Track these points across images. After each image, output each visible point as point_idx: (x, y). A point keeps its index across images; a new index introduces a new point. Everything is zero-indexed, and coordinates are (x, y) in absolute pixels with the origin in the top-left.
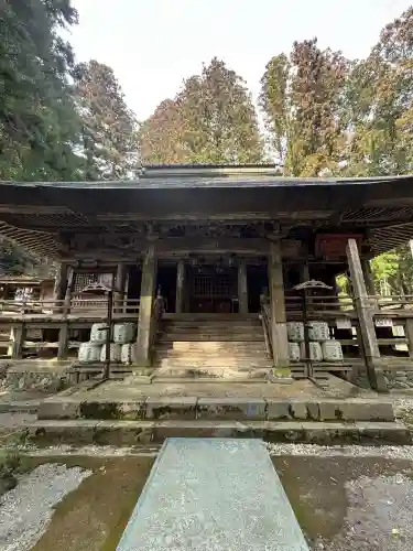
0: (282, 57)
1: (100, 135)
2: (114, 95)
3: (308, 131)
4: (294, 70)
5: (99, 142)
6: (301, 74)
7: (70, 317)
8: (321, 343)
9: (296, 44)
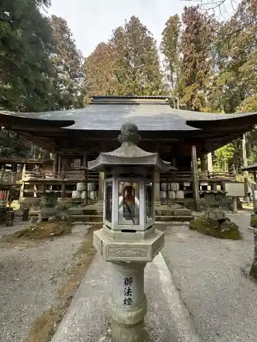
0: (176, 18)
1: (61, 67)
2: (68, 40)
3: (189, 70)
4: (183, 27)
5: (60, 72)
6: (187, 31)
7: (65, 180)
8: (176, 192)
9: (186, 8)
